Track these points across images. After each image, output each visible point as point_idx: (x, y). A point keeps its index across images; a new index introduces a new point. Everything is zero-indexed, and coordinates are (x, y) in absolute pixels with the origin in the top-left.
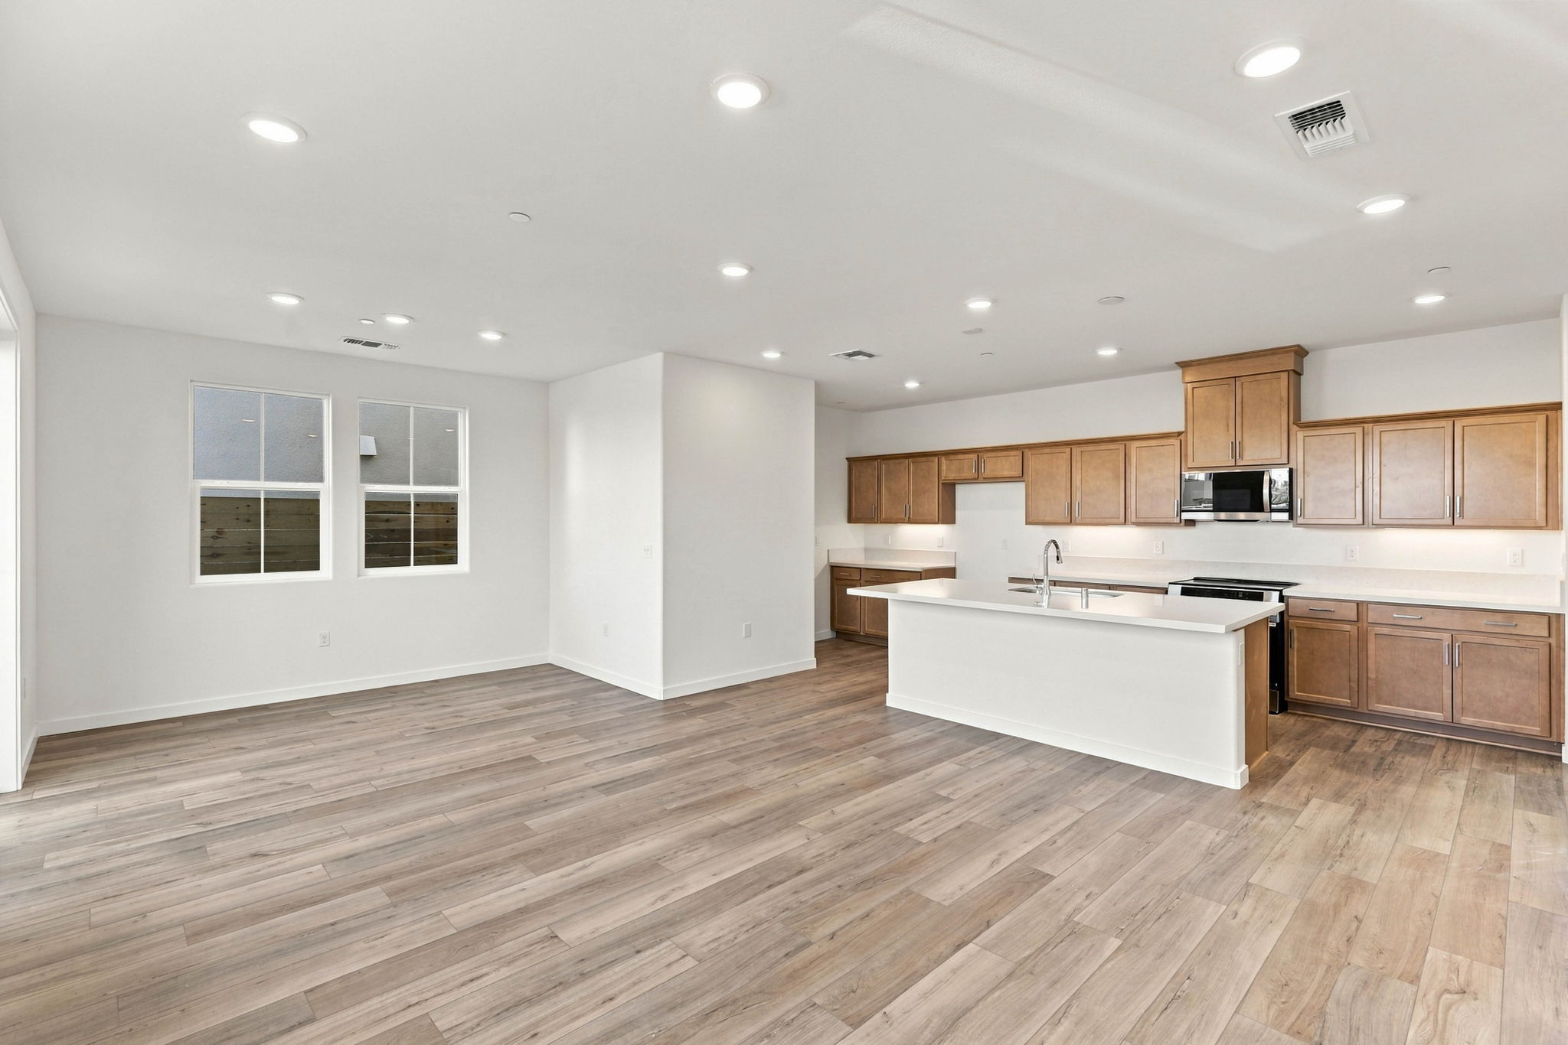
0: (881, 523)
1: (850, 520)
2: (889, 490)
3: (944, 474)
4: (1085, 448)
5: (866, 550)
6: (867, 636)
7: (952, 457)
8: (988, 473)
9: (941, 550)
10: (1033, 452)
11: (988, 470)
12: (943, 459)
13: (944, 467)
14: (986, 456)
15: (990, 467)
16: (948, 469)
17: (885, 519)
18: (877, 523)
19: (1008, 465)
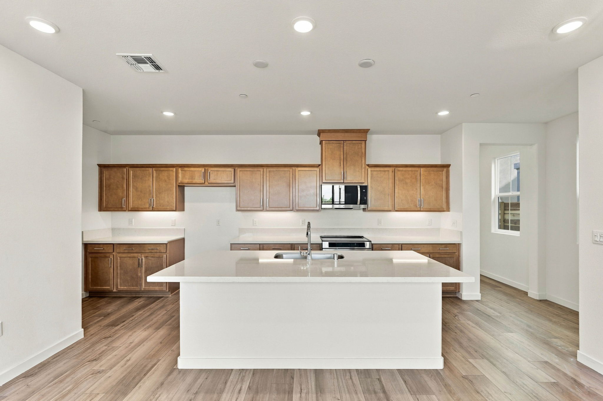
0: (129, 211)
1: (101, 208)
2: (136, 189)
3: (180, 179)
4: (271, 169)
5: (113, 230)
6: (119, 292)
7: (186, 169)
8: (212, 180)
9: (175, 227)
10: (241, 169)
11: (212, 179)
12: (180, 169)
13: (180, 175)
14: (210, 169)
15: (215, 176)
16: (183, 177)
17: (132, 208)
18: (125, 211)
19: (226, 176)
